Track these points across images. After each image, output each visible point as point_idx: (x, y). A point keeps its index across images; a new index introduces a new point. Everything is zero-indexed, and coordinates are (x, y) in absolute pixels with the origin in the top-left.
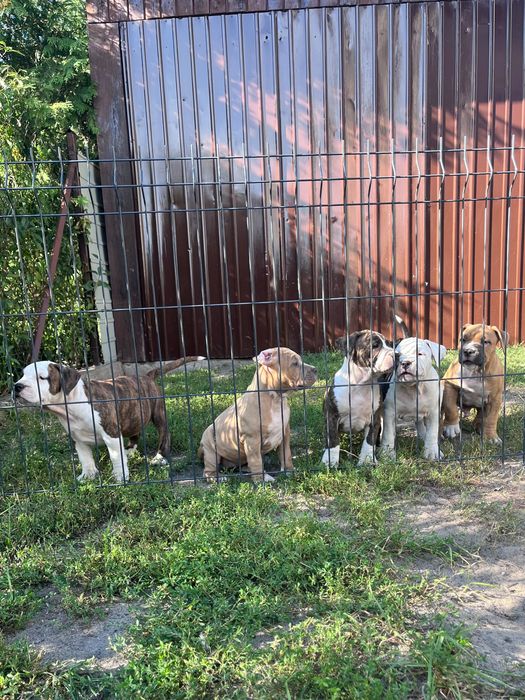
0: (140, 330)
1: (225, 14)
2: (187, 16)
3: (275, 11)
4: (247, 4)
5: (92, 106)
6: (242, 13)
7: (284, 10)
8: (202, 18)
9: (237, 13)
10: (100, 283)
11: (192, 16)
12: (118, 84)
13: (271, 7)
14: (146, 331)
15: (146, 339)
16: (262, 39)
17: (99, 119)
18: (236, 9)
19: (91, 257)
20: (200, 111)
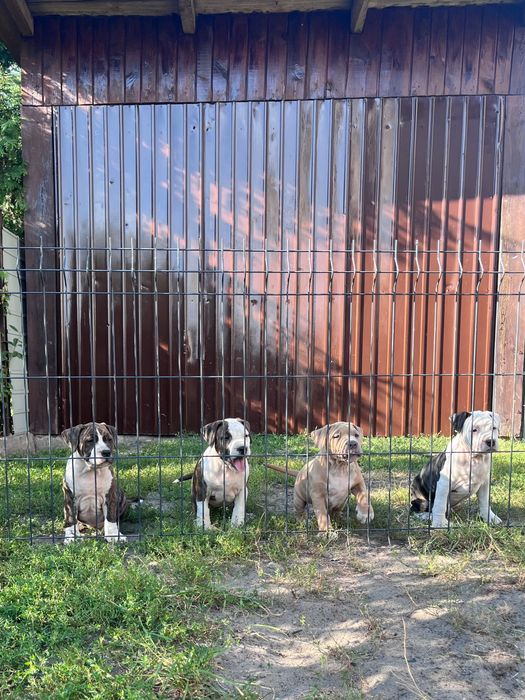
0: (54, 402)
1: (155, 104)
2: (118, 104)
3: (203, 103)
4: (176, 96)
5: (21, 184)
6: (171, 103)
7: (212, 103)
8: (133, 107)
9: (166, 103)
10: (16, 354)
11: (123, 104)
12: (48, 165)
13: (200, 99)
14: (60, 404)
15: (60, 412)
16: (191, 129)
17: (28, 197)
18: (166, 99)
19: (8, 328)
20: (126, 194)
